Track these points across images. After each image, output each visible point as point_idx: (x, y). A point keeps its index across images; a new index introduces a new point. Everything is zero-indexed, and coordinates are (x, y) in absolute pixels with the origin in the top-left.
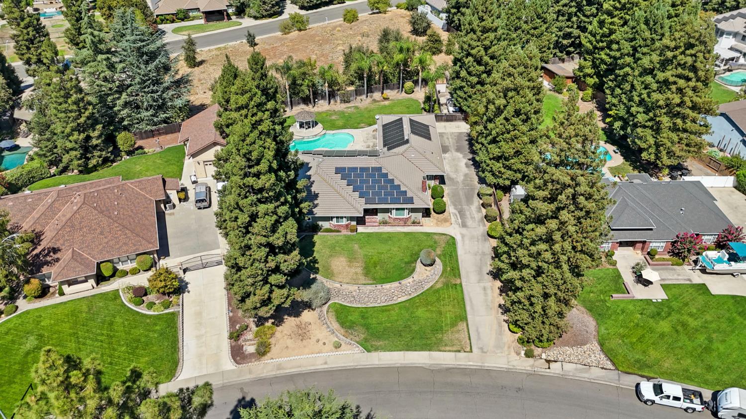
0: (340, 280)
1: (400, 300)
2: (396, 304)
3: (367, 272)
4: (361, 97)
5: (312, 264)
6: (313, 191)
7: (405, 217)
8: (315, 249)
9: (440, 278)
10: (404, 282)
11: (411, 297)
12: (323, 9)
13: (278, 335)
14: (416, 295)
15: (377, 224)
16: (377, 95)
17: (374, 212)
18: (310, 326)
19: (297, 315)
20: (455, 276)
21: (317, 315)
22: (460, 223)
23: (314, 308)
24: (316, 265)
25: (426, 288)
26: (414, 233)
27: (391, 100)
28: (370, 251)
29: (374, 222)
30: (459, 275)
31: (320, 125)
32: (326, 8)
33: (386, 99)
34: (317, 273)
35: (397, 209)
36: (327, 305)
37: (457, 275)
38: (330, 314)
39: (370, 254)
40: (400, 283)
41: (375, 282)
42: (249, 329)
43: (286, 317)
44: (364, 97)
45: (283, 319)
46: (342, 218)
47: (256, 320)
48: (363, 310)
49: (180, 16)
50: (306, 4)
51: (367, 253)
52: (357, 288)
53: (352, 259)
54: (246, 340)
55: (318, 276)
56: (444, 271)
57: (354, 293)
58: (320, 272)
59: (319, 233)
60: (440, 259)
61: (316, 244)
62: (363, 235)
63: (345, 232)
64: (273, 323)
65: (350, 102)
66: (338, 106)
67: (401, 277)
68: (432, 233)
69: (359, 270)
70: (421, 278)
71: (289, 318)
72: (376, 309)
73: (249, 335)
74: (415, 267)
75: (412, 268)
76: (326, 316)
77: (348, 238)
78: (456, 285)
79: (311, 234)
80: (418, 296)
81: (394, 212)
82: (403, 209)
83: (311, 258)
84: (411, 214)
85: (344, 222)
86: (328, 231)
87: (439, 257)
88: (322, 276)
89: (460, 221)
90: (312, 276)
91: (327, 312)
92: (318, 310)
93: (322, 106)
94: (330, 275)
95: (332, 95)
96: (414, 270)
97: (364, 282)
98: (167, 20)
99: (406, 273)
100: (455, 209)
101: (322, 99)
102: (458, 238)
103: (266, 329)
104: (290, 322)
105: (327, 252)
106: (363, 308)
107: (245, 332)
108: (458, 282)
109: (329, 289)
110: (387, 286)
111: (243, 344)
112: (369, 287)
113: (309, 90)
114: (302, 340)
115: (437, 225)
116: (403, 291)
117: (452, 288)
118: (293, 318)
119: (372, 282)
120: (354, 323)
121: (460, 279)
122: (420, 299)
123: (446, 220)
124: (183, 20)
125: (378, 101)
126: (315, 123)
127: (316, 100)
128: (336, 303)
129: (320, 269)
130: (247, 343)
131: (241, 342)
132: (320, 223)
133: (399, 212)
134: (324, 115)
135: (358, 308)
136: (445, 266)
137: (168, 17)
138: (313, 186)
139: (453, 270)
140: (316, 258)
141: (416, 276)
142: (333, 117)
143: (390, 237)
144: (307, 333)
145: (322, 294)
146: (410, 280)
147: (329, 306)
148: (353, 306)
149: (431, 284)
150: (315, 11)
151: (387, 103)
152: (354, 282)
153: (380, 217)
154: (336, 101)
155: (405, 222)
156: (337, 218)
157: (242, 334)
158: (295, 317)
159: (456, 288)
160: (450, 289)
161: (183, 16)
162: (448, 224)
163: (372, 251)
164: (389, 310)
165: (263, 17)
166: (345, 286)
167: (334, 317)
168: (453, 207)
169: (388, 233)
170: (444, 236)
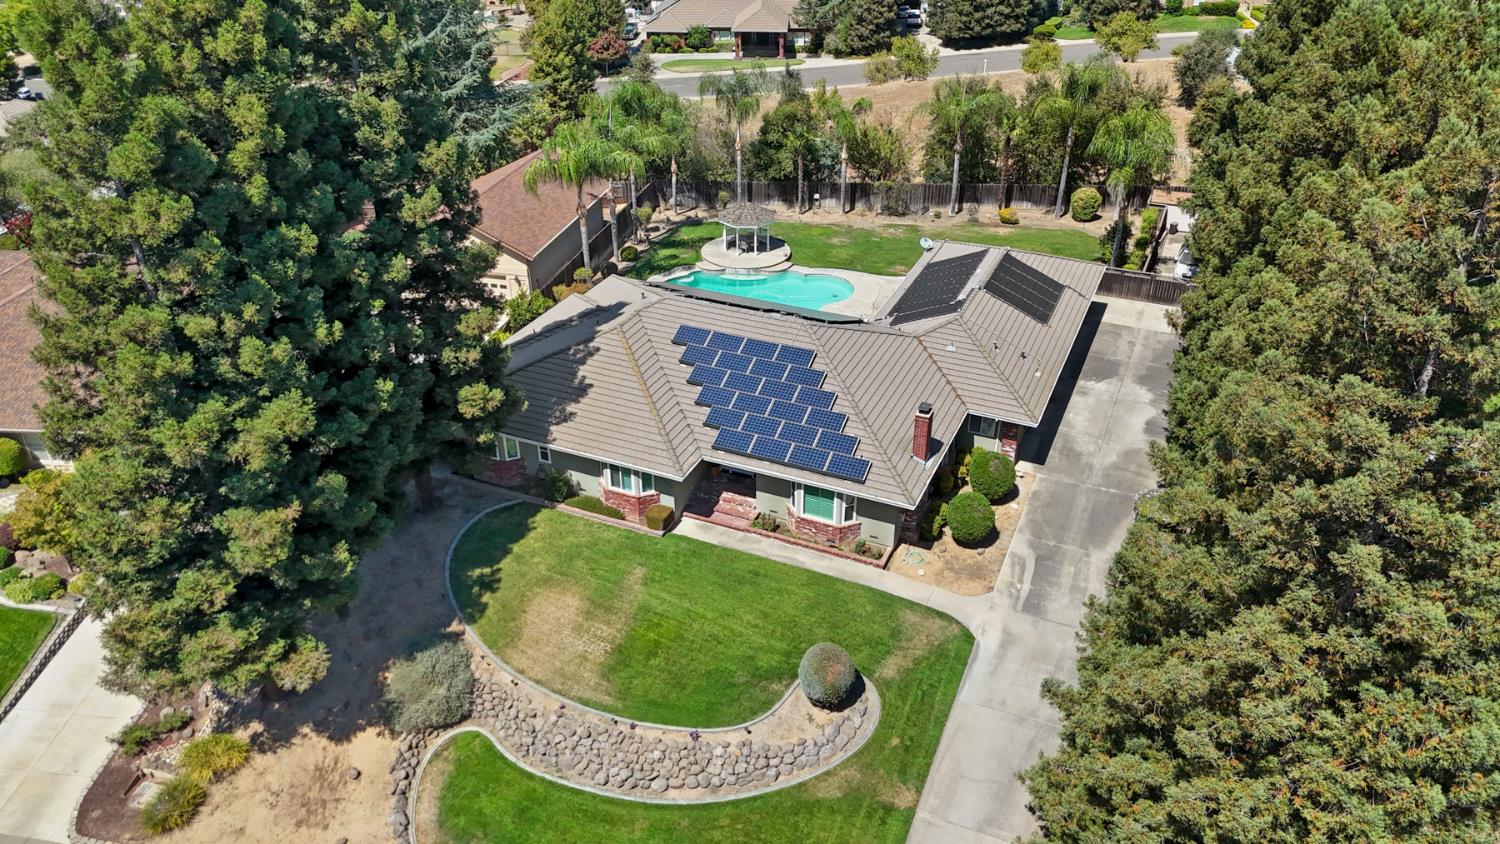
0: (523, 663)
1: (676, 797)
2: (646, 806)
3: (621, 659)
4: (941, 210)
5: (476, 589)
6: (580, 374)
7: (833, 522)
8: (516, 548)
9: (845, 764)
10: (708, 735)
11: (709, 799)
12: (996, 49)
13: (245, 779)
14: (732, 797)
15: (743, 524)
16: (988, 211)
17: (746, 483)
18: (352, 785)
19: (341, 733)
20: (903, 771)
21: (393, 757)
22: (1024, 594)
23: (397, 728)
24: (486, 598)
25: (785, 782)
26: (843, 582)
27: (1025, 227)
28: (665, 600)
29: (740, 516)
30: (922, 778)
31: (786, 250)
32: (1003, 48)
33: (1006, 222)
34: (471, 620)
35: (810, 491)
36: (452, 732)
37: (913, 771)
38: (440, 765)
39: (660, 610)
40: (696, 737)
41: (620, 705)
42: (187, 731)
43: (306, 730)
44: (947, 210)
45: (294, 733)
46: (627, 472)
47: (226, 709)
48: (540, 789)
49: (691, 40)
50: (955, 34)
51: (654, 602)
52: (556, 706)
53: (600, 605)
54: (158, 763)
55: (471, 634)
56: (876, 742)
57: (538, 723)
58: (483, 621)
59: (562, 507)
60: (882, 695)
61: (532, 534)
62: (684, 545)
63: (634, 523)
64: (254, 738)
65: (904, 214)
66: (869, 219)
67: (711, 717)
68: (902, 599)
69: (598, 651)
70: (774, 742)
71: (313, 735)
72: (579, 799)
73: (174, 752)
74: (779, 696)
75: (763, 697)
76: (419, 770)
77: (634, 545)
78: (889, 809)
79: (538, 501)
80: (735, 803)
81: (799, 494)
82: (829, 495)
83: (487, 570)
84: (855, 520)
85: (634, 489)
86: (593, 505)
87: (883, 686)
88: (482, 635)
89: (1026, 587)
90: (455, 627)
91: (437, 755)
92: (402, 743)
93: (829, 212)
94: (502, 642)
95: (857, 193)
96: (766, 705)
97: (588, 694)
98: (667, 45)
99: (735, 709)
100: (1032, 545)
101: (831, 197)
102: (987, 642)
103: (219, 750)
104: (310, 748)
105: (541, 565)
106: (543, 780)
107: (175, 735)
108: (904, 799)
109: (472, 683)
110: (649, 731)
111: (146, 771)
112: (593, 717)
113: (795, 163)
114: (299, 824)
115: (939, 579)
116: (694, 764)
117: (869, 816)
118: (324, 742)
119: (608, 700)
120: (484, 826)
121: (919, 792)
122: (735, 820)
123: (977, 573)
124: (696, 49)
125: (983, 225)
126: (777, 243)
127: (817, 196)
128: (477, 735)
129: (489, 612)
130: (158, 774)
131: (142, 763)
132: (575, 477)
133: (811, 499)
134: (815, 232)
135: (531, 776)
136: (886, 725)
137: (668, 39)
138: (589, 361)
139: (907, 749)
140: (501, 575)
141: (763, 731)
142: (835, 241)
143: (760, 571)
144: (330, 805)
145: (442, 691)
146: (734, 736)
147: (454, 739)
148: (521, 764)
149: (806, 775)
150: (974, 51)
151: (1004, 231)
152: (559, 683)
153: (763, 502)
154: (871, 209)
155: (835, 541)
156: (615, 469)
157: (160, 741)
158: (330, 738)
159: (883, 822)
160: (859, 821)
161: (700, 40)
162: (977, 585)
163: (676, 601)
164: (610, 820)
165: (853, 52)
166: (527, 687)
167: (441, 782)
168: (1027, 536)
169: (760, 559)
170: (938, 622)
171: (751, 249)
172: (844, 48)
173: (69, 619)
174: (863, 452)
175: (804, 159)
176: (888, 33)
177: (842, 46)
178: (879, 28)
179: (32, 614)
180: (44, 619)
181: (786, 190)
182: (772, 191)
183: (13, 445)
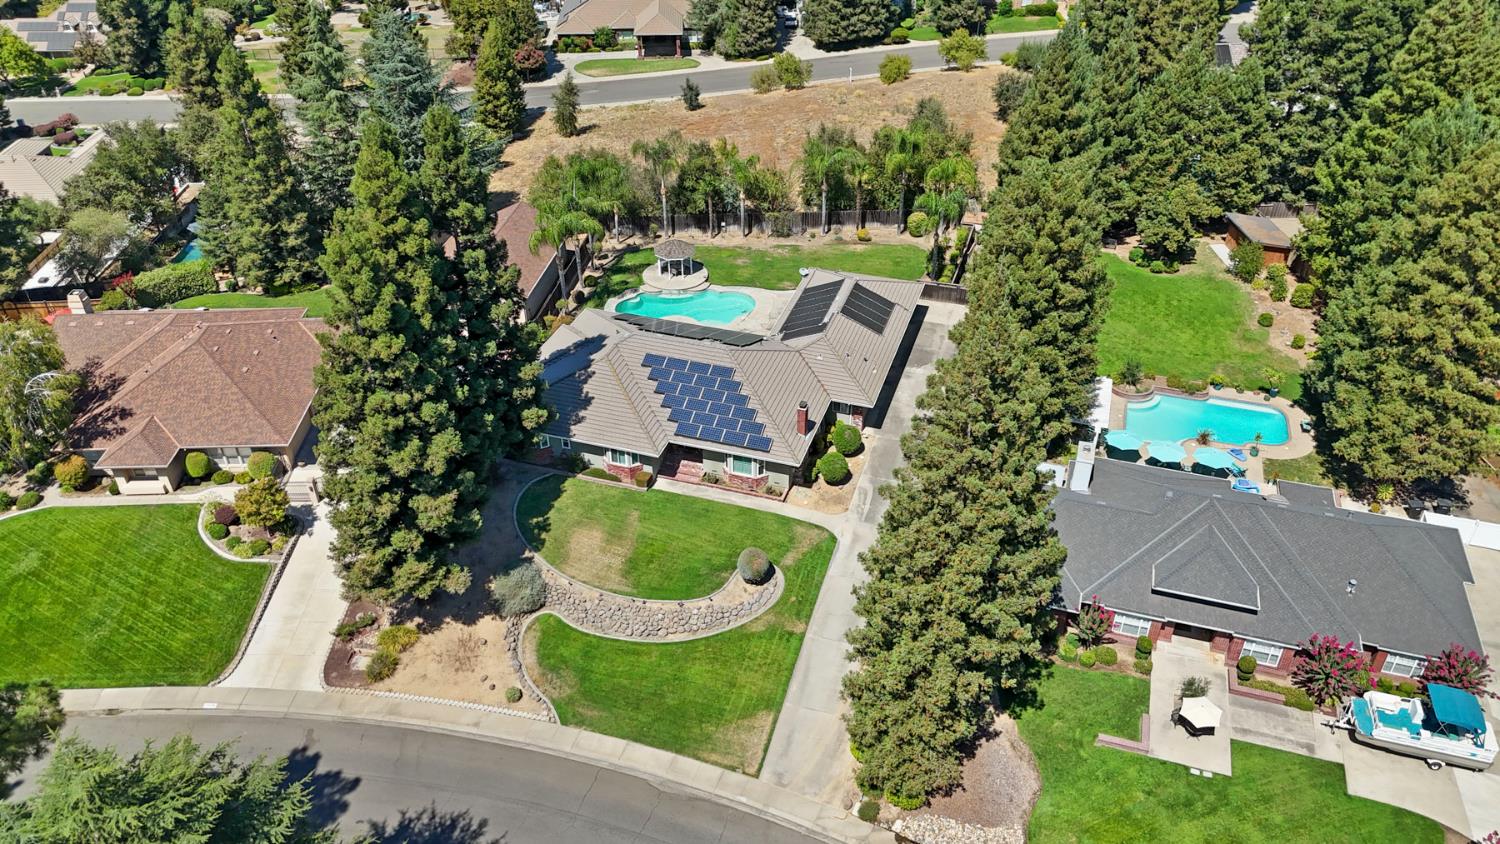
0: (573, 572)
1: (671, 638)
2: (657, 644)
3: (631, 567)
4: (815, 230)
5: (536, 531)
6: (585, 390)
7: (752, 476)
8: (556, 504)
9: (766, 613)
10: (688, 604)
11: (692, 638)
12: (860, 51)
13: (419, 649)
14: (704, 636)
15: (696, 480)
16: (849, 231)
17: (696, 455)
18: (483, 648)
19: (470, 620)
20: (798, 614)
21: (505, 630)
22: (866, 511)
23: (504, 615)
24: (544, 535)
25: (732, 625)
26: (760, 512)
27: (876, 244)
28: (655, 530)
29: (693, 475)
30: (809, 617)
31: (704, 272)
32: (867, 50)
33: (862, 240)
34: (537, 549)
35: (736, 458)
36: (535, 615)
37: (804, 613)
38: (532, 633)
39: (651, 535)
40: (681, 605)
41: (635, 591)
42: (376, 625)
43: (448, 620)
44: (819, 231)
45: (442, 622)
46: (622, 453)
47: (395, 612)
48: (594, 640)
50: (826, 39)
51: (647, 532)
52: (598, 595)
53: (614, 536)
54: (362, 645)
55: (538, 557)
56: (783, 600)
57: (588, 605)
58: (544, 550)
59: (580, 476)
60: (785, 574)
61: (564, 495)
62: (661, 495)
63: (627, 484)
64: (419, 626)
65: (788, 235)
66: (762, 241)
67: (689, 594)
68: (795, 520)
69: (617, 562)
70: (725, 605)
71: (453, 622)
72: (618, 644)
73: (372, 638)
74: (727, 579)
75: (718, 581)
76: (521, 637)
77: (629, 496)
78: (791, 634)
79: (564, 473)
80: (707, 638)
81: (730, 460)
82: (749, 460)
83: (541, 519)
84: (765, 473)
85: (627, 463)
86: (599, 474)
87: (785, 570)
88: (545, 558)
89: (867, 507)
90: (527, 554)
91: (529, 628)
92: (508, 623)
93: (733, 236)
94: (559, 560)
95: (754, 219)
96: (720, 585)
97: (615, 587)
98: (576, 46)
99: (702, 588)
100: (872, 482)
101: (734, 223)
102: (844, 541)
103: (401, 633)
104: (452, 630)
105: (574, 514)
106: (595, 636)
107: (368, 628)
108: (799, 628)
109: (545, 586)
110: (654, 605)
111: (356, 650)
112: (620, 599)
113: (706, 202)
114: (457, 670)
115: (816, 506)
116: (682, 621)
117: (781, 638)
118: (460, 626)
119: (629, 590)
120: (565, 662)
121: (807, 624)
122: (707, 646)
123: (839, 501)
125: (846, 243)
126: (698, 266)
127: (723, 224)
128: (551, 615)
129: (547, 544)
130: (364, 650)
131: (353, 645)
132: (587, 456)
133: (739, 463)
134: (724, 255)
135: (587, 635)
136: (788, 590)
137: (577, 41)
138: (590, 381)
139: (800, 602)
140: (550, 521)
141: (719, 599)
142: (740, 262)
143: (708, 509)
144: (473, 659)
145: (528, 591)
146: (703, 603)
147: (537, 619)
148: (580, 629)
149: (745, 620)
150: (842, 53)
151: (860, 248)
152: (597, 582)
153: (707, 466)
154: (763, 231)
155: (753, 487)
156: (614, 451)
157: (360, 633)
158: (464, 623)
159: (788, 641)
160: (775, 641)
161: (607, 40)
162: (840, 508)
163: (660, 530)
164: (637, 653)
165: (740, 56)
166: (578, 586)
167: (535, 642)
168: (869, 476)
169: (709, 501)
170: (816, 531)
171: (679, 273)
172: (733, 53)
173: (280, 566)
174: (767, 433)
175: (713, 199)
176: (769, 39)
177: (731, 51)
178: (762, 36)
179: (255, 565)
180: (264, 567)
181: (701, 221)
182: (690, 221)
183: (203, 456)
